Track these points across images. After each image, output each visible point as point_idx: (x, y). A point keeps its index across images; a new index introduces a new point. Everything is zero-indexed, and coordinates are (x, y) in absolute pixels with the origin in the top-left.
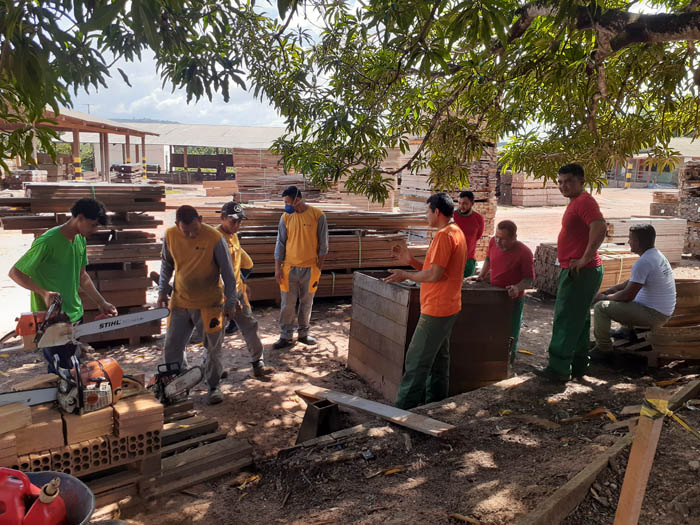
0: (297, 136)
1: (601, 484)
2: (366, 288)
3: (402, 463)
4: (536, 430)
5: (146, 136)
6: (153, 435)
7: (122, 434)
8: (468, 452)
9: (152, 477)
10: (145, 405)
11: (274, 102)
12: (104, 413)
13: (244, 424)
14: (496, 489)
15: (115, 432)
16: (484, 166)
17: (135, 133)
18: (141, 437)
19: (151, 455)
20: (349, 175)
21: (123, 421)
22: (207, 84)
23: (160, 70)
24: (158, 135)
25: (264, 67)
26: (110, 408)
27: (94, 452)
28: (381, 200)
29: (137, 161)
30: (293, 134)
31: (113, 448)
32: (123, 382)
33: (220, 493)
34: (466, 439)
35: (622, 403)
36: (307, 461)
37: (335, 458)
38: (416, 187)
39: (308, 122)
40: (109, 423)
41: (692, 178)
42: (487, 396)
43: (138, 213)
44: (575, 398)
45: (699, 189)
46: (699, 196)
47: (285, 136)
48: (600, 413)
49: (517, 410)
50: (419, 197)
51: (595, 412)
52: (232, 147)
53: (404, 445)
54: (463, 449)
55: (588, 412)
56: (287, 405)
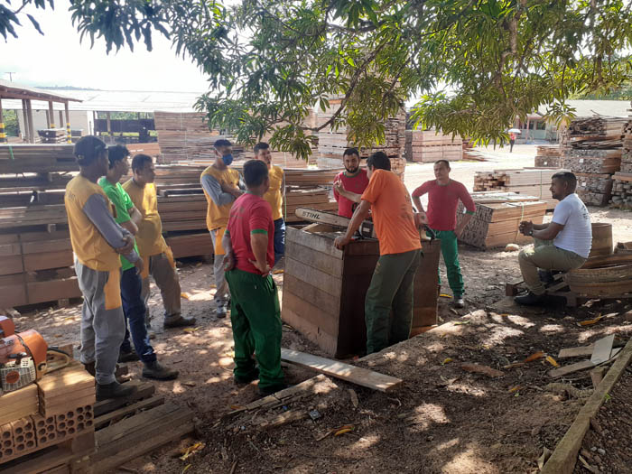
0: (221, 94)
1: (589, 451)
2: (298, 242)
3: (351, 422)
4: (481, 379)
5: (69, 102)
6: (85, 411)
7: (48, 414)
8: (417, 406)
9: (85, 455)
10: (75, 378)
11: (196, 59)
12: (28, 392)
13: (182, 385)
15: (41, 411)
16: (394, 124)
17: (58, 99)
18: (71, 414)
19: (82, 433)
20: (273, 132)
21: (50, 399)
22: (128, 33)
23: (76, 23)
24: (81, 101)
25: (186, 23)
26: (34, 386)
27: (16, 436)
28: (304, 156)
29: (62, 126)
30: (216, 92)
31: (38, 429)
32: (48, 355)
33: (161, 466)
34: (413, 392)
35: (556, 346)
36: (253, 426)
37: (282, 419)
38: (332, 144)
39: (231, 80)
40: (34, 401)
41: (575, 133)
42: (423, 344)
43: (61, 173)
44: (510, 342)
45: (580, 142)
46: (581, 148)
47: (209, 93)
48: (539, 358)
49: (457, 357)
50: (336, 155)
51: (534, 357)
52: (152, 111)
53: (350, 401)
54: (412, 403)
55: (526, 356)
56: (225, 361)
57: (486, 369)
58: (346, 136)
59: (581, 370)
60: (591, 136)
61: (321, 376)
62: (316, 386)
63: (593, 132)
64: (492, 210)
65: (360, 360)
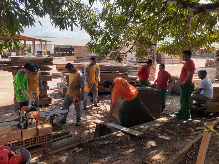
0: (94, 42)
1: (190, 152)
3: (127, 145)
4: (169, 134)
5: (47, 42)
6: (49, 136)
7: (40, 135)
8: (148, 141)
9: (49, 149)
10: (47, 126)
11: (87, 31)
12: (34, 129)
13: (78, 132)
14: (157, 153)
15: (37, 134)
16: (153, 51)
17: (44, 41)
18: (45, 136)
19: (48, 142)
20: (110, 54)
21: (40, 131)
22: (66, 26)
23: (51, 21)
24: (51, 42)
25: (84, 20)
26: (36, 127)
27: (31, 141)
28: (120, 62)
29: (44, 50)
30: (93, 41)
31: (37, 139)
32: (40, 119)
33: (70, 154)
34: (147, 137)
35: (196, 126)
36: (97, 144)
37: (106, 143)
38: (131, 58)
39: (97, 37)
40: (35, 131)
41: (218, 55)
42: (154, 124)
44: (182, 124)
47: (90, 42)
48: (189, 129)
49: (163, 128)
50: (132, 61)
52: (74, 45)
53: (128, 139)
54: (146, 140)
55: (186, 129)
56: (91, 126)
57: (172, 132)
58: (135, 55)
61: (119, 131)
62: (118, 134)
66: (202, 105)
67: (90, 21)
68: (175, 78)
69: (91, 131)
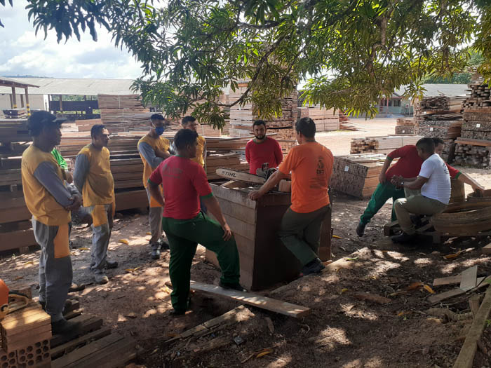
0: (152, 78)
2: (220, 196)
4: (372, 305)
5: (29, 88)
6: (42, 345)
8: (323, 330)
11: (132, 50)
13: (125, 316)
15: (4, 347)
16: (289, 102)
18: (30, 348)
19: (40, 364)
20: (194, 108)
21: (11, 336)
25: (123, 21)
28: (220, 126)
29: (23, 106)
30: (149, 76)
31: (2, 363)
32: (10, 297)
34: (318, 318)
35: (430, 276)
36: (187, 352)
37: (211, 345)
38: (241, 118)
39: (160, 66)
41: (426, 108)
42: (323, 277)
43: (21, 143)
44: (392, 274)
45: (430, 115)
46: (431, 120)
47: (142, 77)
48: (418, 286)
49: (351, 287)
50: (244, 126)
51: (414, 286)
52: (96, 94)
53: (267, 328)
54: (318, 327)
55: (407, 285)
56: (161, 295)
57: (376, 297)
58: (251, 112)
59: (455, 297)
60: (438, 110)
61: (241, 307)
62: (238, 315)
63: (440, 107)
64: (367, 168)
65: (273, 292)
66: (423, 220)
67: (138, 23)
68: (345, 160)
69: (162, 309)
